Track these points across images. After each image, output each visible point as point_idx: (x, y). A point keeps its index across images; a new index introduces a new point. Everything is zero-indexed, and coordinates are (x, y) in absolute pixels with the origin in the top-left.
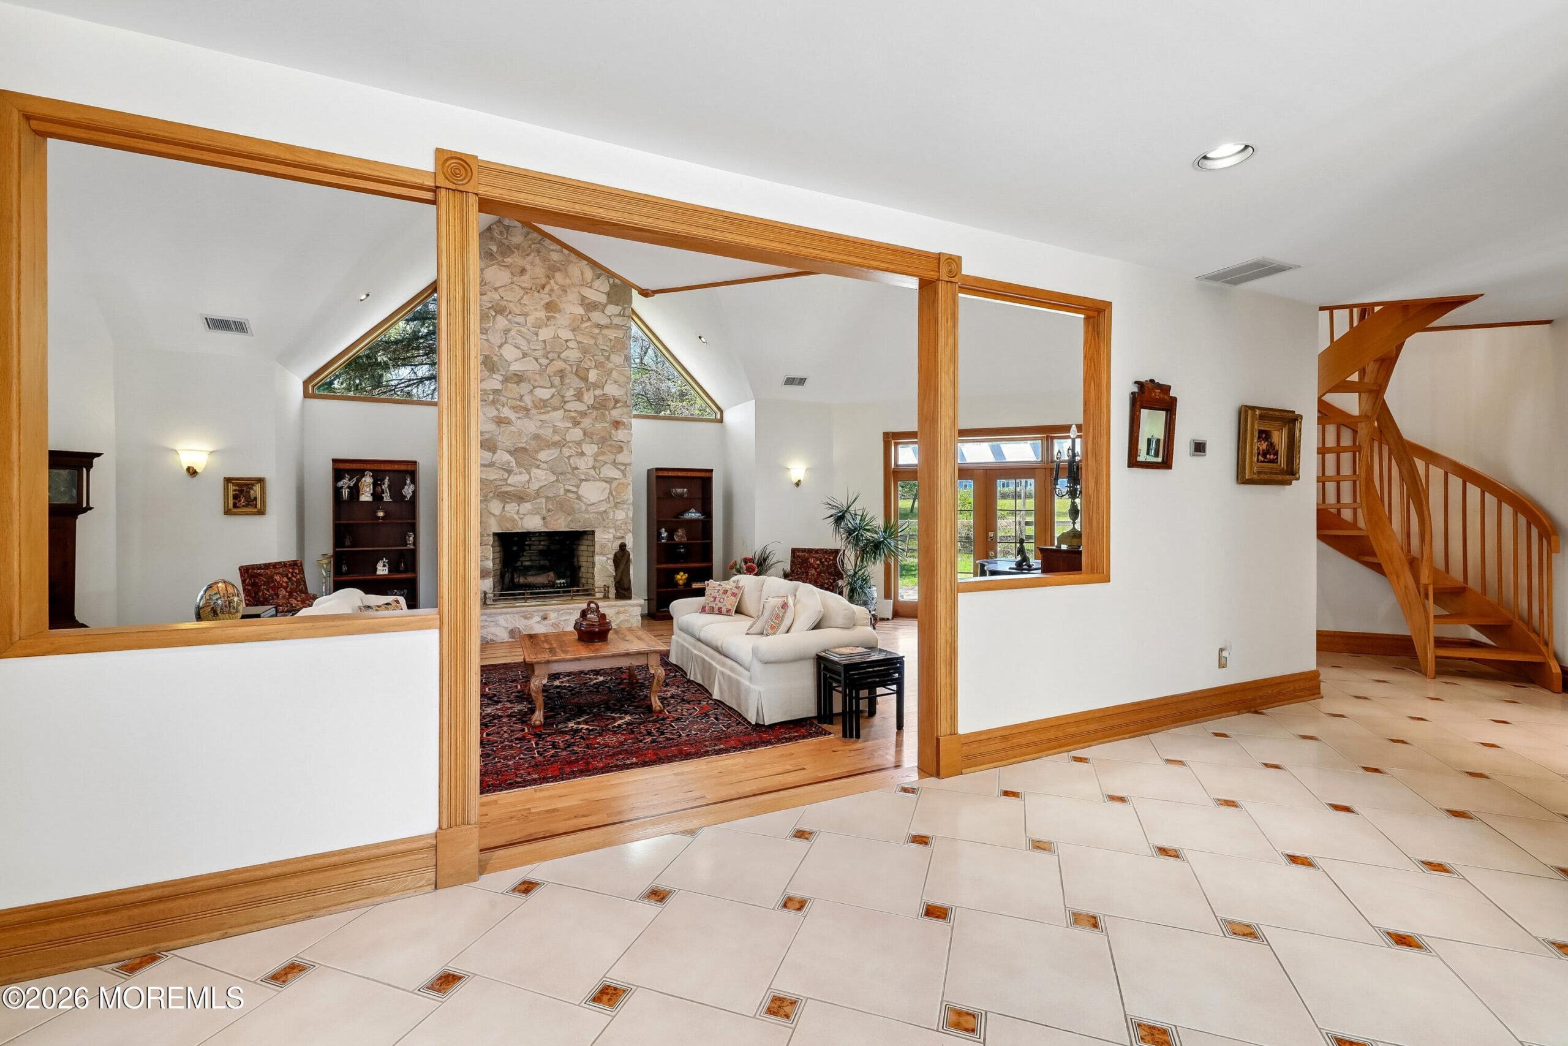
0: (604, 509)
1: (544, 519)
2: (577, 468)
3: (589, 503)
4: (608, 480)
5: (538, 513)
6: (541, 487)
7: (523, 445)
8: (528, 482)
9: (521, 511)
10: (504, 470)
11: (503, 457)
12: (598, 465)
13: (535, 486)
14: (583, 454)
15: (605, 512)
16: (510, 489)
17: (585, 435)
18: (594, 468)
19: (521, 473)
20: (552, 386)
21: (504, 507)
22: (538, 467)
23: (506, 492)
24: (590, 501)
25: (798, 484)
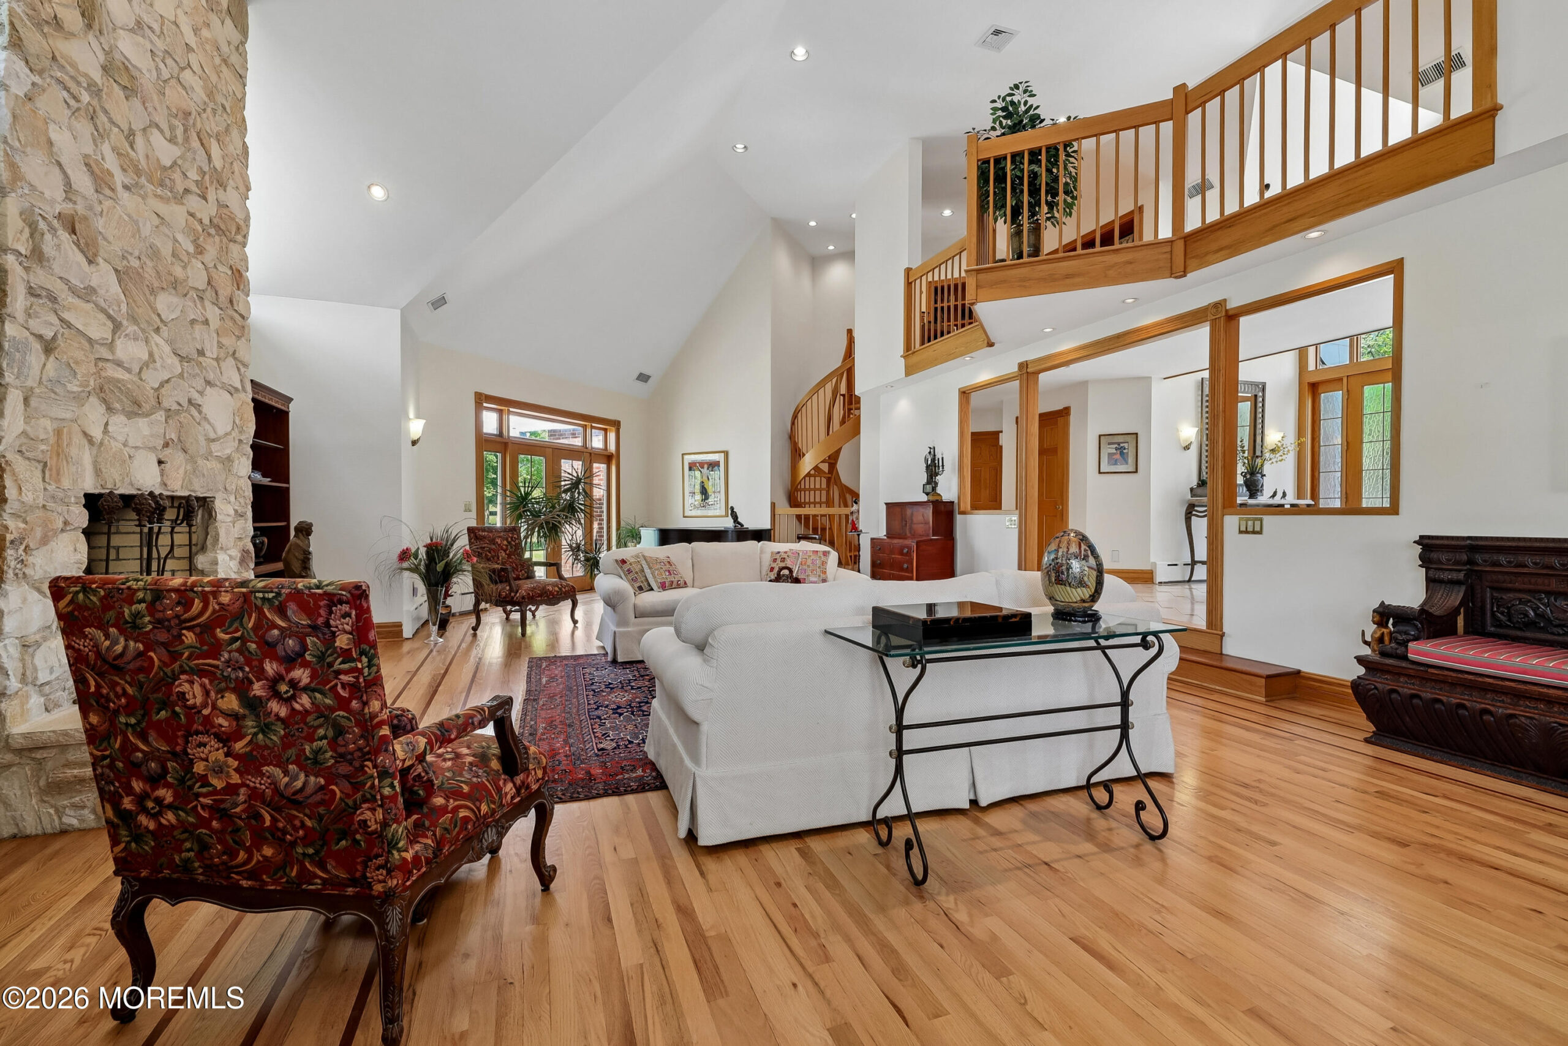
0: (228, 451)
1: (160, 462)
2: (201, 353)
3: (212, 435)
4: (233, 391)
5: (153, 449)
6: (162, 385)
7: (135, 263)
8: (146, 365)
9: (131, 443)
10: (110, 317)
11: (104, 278)
12: (222, 355)
13: (153, 379)
14: (206, 322)
15: (229, 459)
16: (120, 374)
17: (209, 283)
18: (217, 360)
19: (136, 339)
20: (172, 140)
21: (107, 424)
22: (157, 330)
23: (116, 382)
24: (215, 432)
25: (414, 443)
